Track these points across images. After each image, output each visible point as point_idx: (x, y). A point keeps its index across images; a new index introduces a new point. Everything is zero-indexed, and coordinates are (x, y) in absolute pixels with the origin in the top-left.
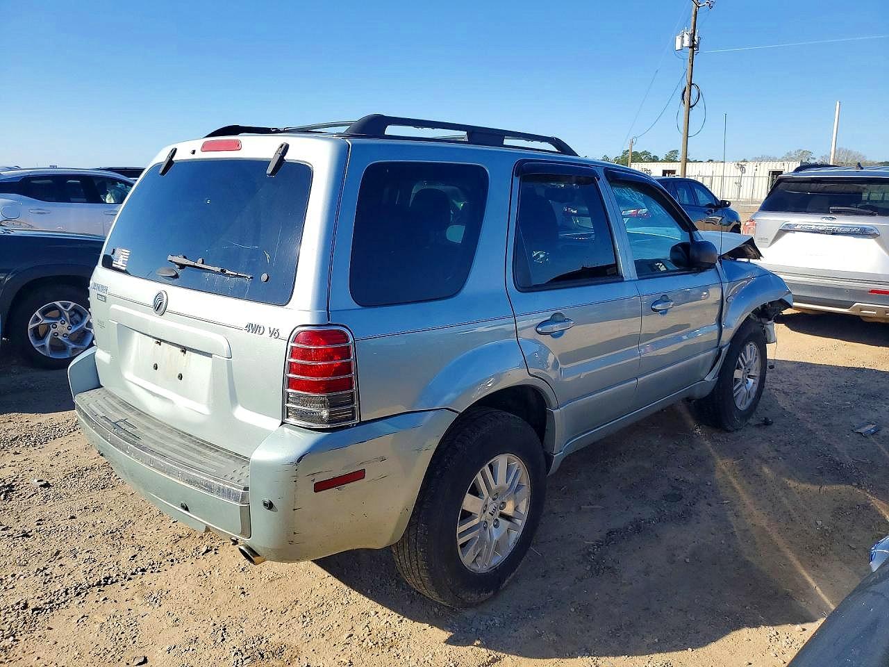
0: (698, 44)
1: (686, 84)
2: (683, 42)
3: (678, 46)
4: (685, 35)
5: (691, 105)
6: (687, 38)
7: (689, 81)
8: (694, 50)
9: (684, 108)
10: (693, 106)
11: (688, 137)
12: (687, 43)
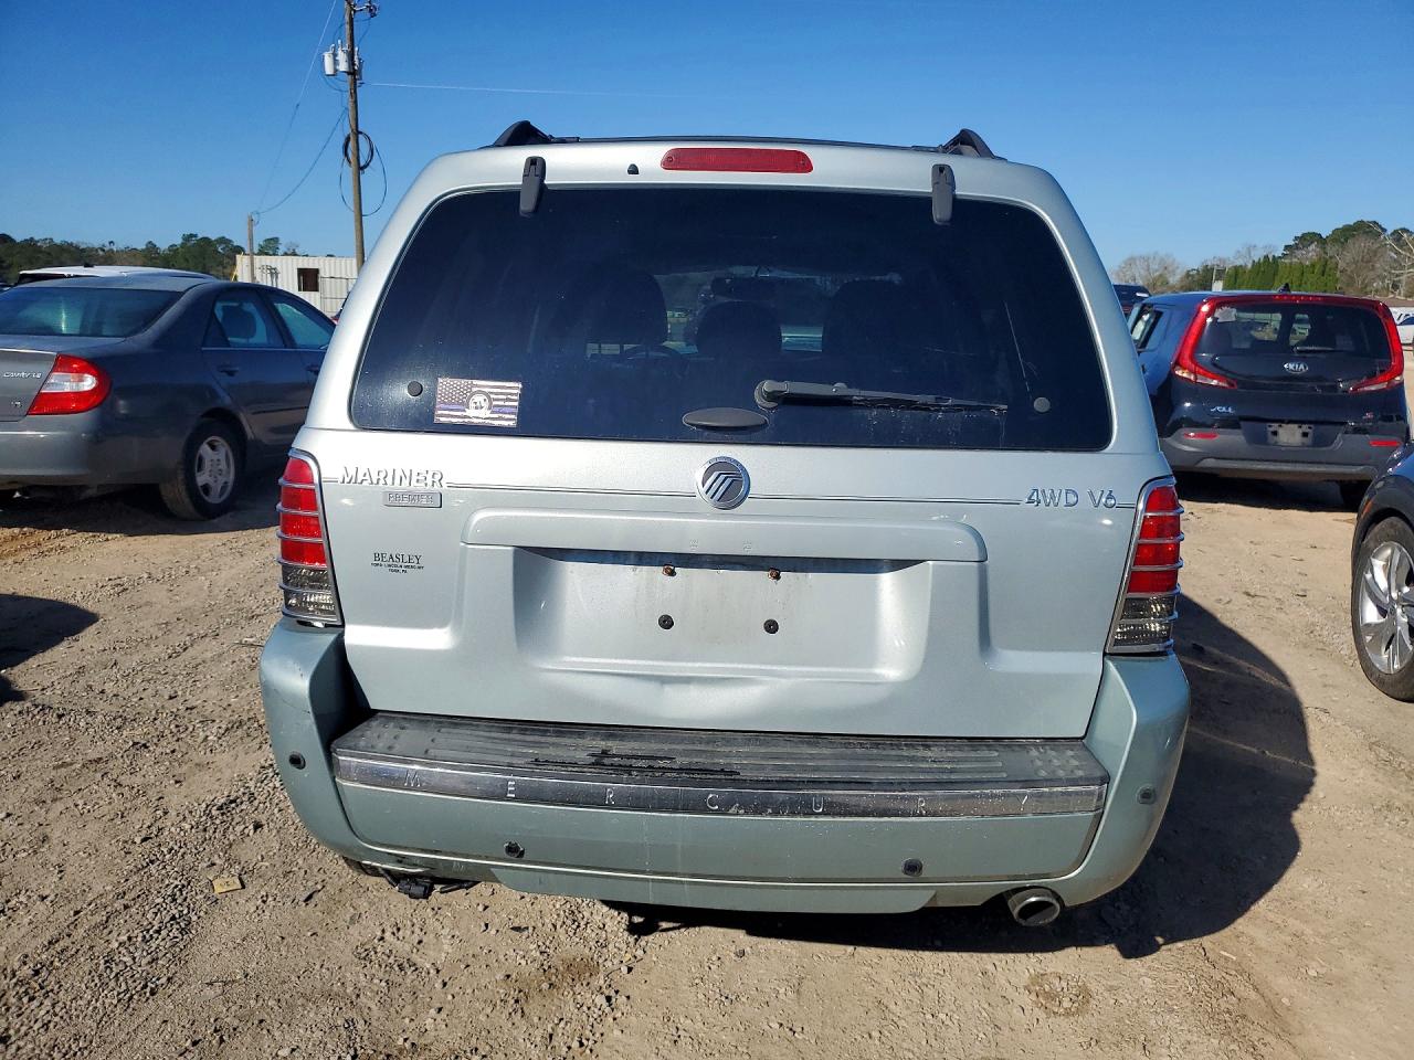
0: (360, 69)
1: (348, 131)
2: (336, 62)
3: (329, 70)
4: (340, 52)
5: (362, 164)
6: (342, 57)
7: (354, 127)
8: (355, 80)
9: (349, 171)
10: (365, 167)
11: (361, 215)
12: (343, 66)
